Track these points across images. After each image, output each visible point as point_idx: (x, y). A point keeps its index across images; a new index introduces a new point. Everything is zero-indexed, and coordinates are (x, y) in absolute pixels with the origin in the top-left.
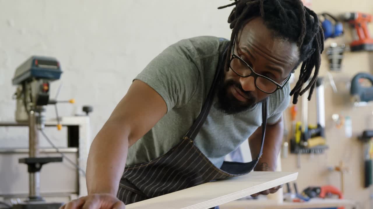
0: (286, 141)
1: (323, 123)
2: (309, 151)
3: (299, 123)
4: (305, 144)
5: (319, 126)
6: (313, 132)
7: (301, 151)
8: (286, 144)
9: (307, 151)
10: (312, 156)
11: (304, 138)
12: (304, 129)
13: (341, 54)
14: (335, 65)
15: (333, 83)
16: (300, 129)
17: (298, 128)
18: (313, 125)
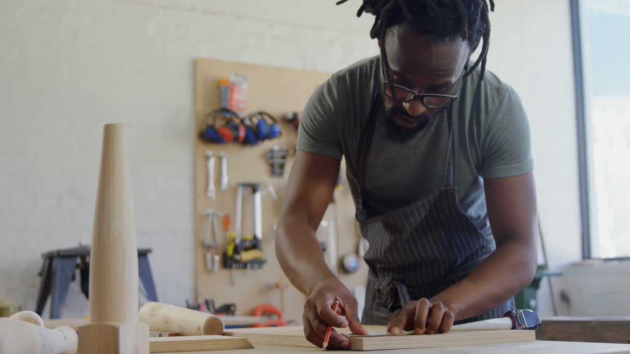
0: (217, 254)
1: (259, 234)
2: (244, 265)
3: (234, 234)
4: (238, 257)
5: (255, 237)
6: (248, 244)
7: (234, 265)
8: (217, 258)
9: (241, 266)
10: (249, 271)
11: (236, 250)
12: (238, 241)
13: (284, 157)
14: (277, 170)
15: (271, 189)
16: (234, 240)
17: (232, 239)
18: (249, 237)
